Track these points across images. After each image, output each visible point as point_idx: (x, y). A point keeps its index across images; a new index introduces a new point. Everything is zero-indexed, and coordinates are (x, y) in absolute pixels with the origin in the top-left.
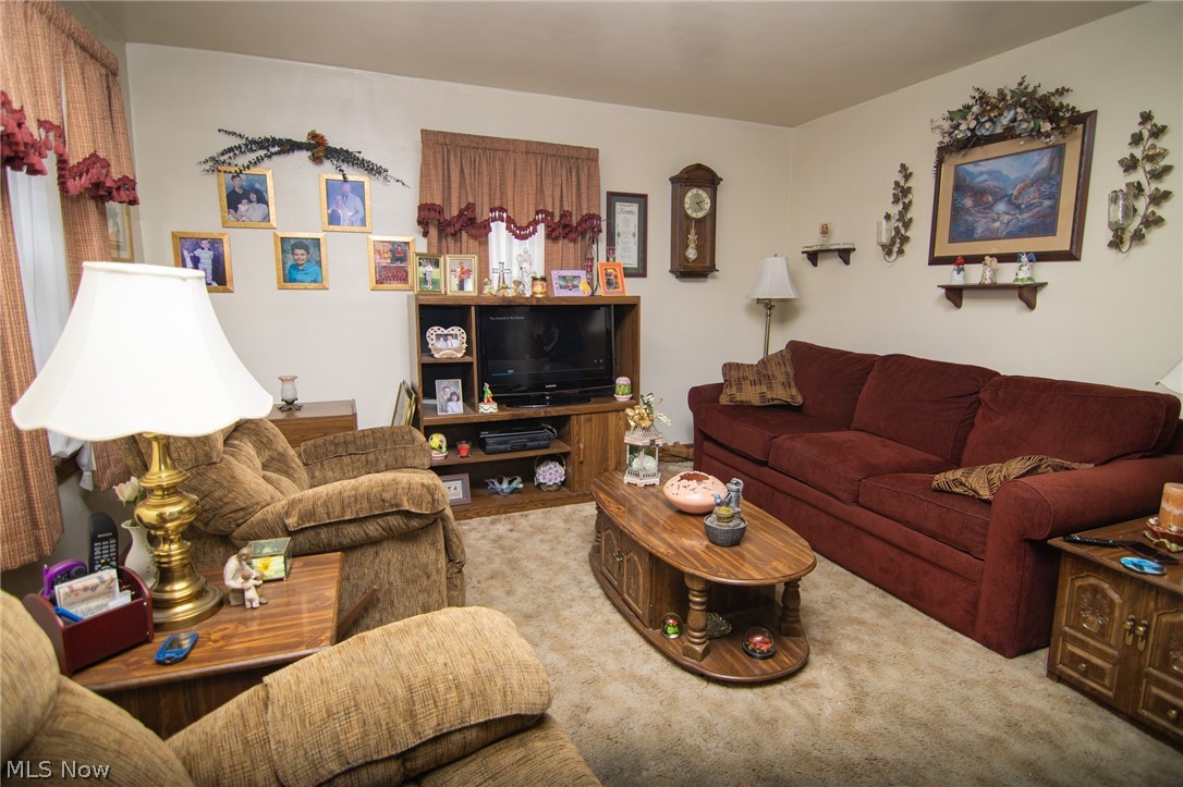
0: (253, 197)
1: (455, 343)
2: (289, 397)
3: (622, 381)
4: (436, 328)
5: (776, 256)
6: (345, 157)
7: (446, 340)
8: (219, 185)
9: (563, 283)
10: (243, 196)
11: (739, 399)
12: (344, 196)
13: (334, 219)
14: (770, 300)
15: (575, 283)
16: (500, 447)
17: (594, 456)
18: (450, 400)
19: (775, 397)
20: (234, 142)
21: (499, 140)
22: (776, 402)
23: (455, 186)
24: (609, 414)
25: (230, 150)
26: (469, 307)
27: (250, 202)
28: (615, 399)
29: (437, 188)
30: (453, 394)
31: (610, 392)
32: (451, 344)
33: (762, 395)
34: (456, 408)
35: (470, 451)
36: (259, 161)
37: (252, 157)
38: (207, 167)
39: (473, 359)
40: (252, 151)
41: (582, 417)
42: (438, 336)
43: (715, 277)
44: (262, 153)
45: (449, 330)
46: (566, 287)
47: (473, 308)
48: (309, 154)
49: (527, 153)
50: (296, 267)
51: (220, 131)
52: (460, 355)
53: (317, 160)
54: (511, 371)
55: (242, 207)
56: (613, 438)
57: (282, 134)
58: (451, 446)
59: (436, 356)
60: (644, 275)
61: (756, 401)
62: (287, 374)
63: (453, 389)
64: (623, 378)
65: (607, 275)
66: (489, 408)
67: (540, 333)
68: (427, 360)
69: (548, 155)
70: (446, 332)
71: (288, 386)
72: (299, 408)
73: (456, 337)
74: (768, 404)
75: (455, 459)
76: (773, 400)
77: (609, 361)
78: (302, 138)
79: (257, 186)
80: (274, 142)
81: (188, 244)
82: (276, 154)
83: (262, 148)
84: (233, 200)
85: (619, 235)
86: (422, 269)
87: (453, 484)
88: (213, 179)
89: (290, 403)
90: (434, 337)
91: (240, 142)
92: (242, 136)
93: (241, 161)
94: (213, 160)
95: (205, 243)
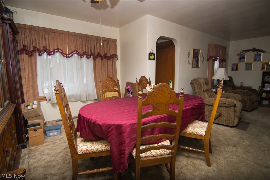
2: (242, 84)
4: (267, 76)
7: (269, 78)
8: (239, 57)
10: (242, 58)
12: (258, 56)
13: (255, 60)
25: (241, 52)
27: (243, 59)
34: (268, 89)
36: (245, 53)
37: (244, 53)
40: (244, 52)
48: (252, 51)
50: (248, 67)
53: (254, 52)
55: (241, 60)
58: (267, 95)
59: (266, 80)
68: (264, 81)
71: (242, 83)
72: (243, 86)
75: (267, 97)
78: (252, 49)
79: (244, 57)
80: (247, 50)
81: (234, 65)
82: (248, 52)
84: (240, 59)
86: (267, 67)
87: (266, 102)
88: (238, 56)
90: (266, 78)
91: (242, 51)
92: (243, 50)
93: (242, 53)
94: (238, 54)
95: (236, 65)
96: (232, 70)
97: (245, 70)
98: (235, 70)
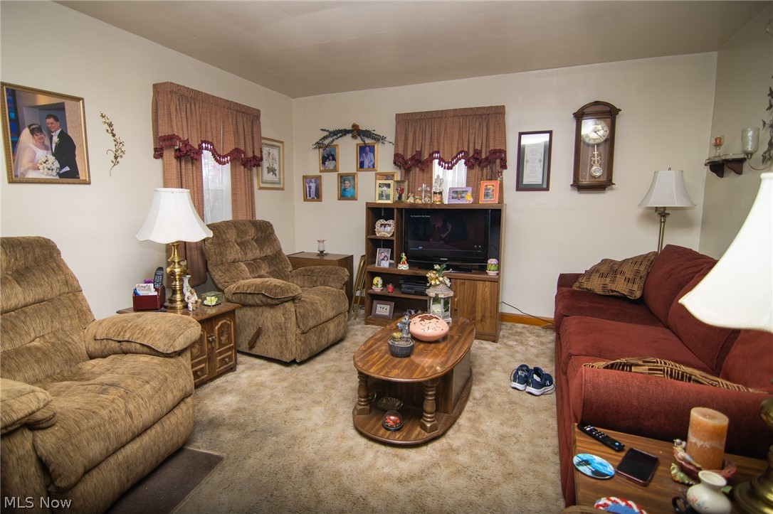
0: (331, 158)
1: (388, 229)
2: (322, 250)
3: (492, 261)
4: (381, 220)
5: (670, 169)
6: (367, 134)
7: (385, 227)
9: (455, 195)
10: (329, 157)
11: (585, 286)
12: (366, 153)
13: (362, 165)
14: (665, 208)
15: (463, 195)
16: (409, 290)
17: (466, 309)
18: (383, 259)
19: (614, 289)
20: (326, 133)
21: (437, 112)
22: (615, 293)
23: (410, 142)
24: (478, 282)
25: (324, 138)
26: (393, 209)
27: (330, 160)
28: (487, 273)
29: (401, 144)
30: (385, 256)
31: (483, 269)
32: (386, 230)
33: (605, 286)
34: (385, 264)
35: (393, 290)
36: (334, 140)
37: (330, 139)
38: (315, 146)
39: (394, 238)
40: (331, 137)
41: (458, 280)
42: (382, 225)
43: (612, 189)
44: (336, 137)
45: (388, 222)
46: (456, 198)
47: (395, 210)
48: (351, 135)
49: (454, 117)
50: (345, 189)
51: (322, 130)
52: (389, 236)
53: (354, 137)
54: (421, 248)
55: (327, 163)
56: (480, 298)
57: (342, 128)
58: (384, 285)
59: (378, 235)
60: (547, 189)
61: (598, 290)
62: (322, 239)
63: (386, 254)
64: (494, 260)
65: (487, 189)
66: (404, 267)
67: (440, 226)
68: (373, 237)
69: (467, 116)
70: (386, 223)
71: (321, 244)
72: (326, 254)
73: (389, 225)
74: (607, 294)
75: (385, 292)
76: (612, 291)
77: (485, 246)
78: (349, 128)
79: (333, 153)
80: (339, 131)
81: (308, 180)
82: (341, 136)
83: (335, 135)
84: (324, 160)
85: (527, 162)
86: (381, 189)
87: (386, 307)
88: (317, 150)
89: (322, 252)
90: (379, 225)
91: (327, 133)
92: (328, 131)
93: (326, 142)
94: (317, 143)
95: (313, 180)
96: (305, 199)
97: (339, 199)
98: (313, 200)
